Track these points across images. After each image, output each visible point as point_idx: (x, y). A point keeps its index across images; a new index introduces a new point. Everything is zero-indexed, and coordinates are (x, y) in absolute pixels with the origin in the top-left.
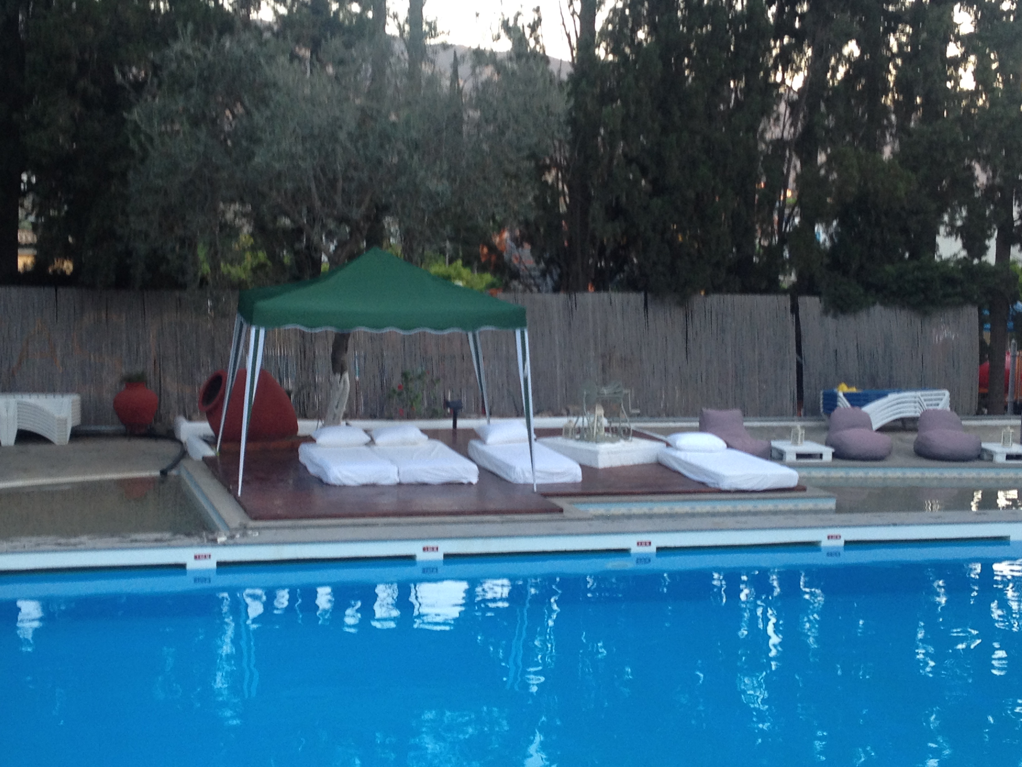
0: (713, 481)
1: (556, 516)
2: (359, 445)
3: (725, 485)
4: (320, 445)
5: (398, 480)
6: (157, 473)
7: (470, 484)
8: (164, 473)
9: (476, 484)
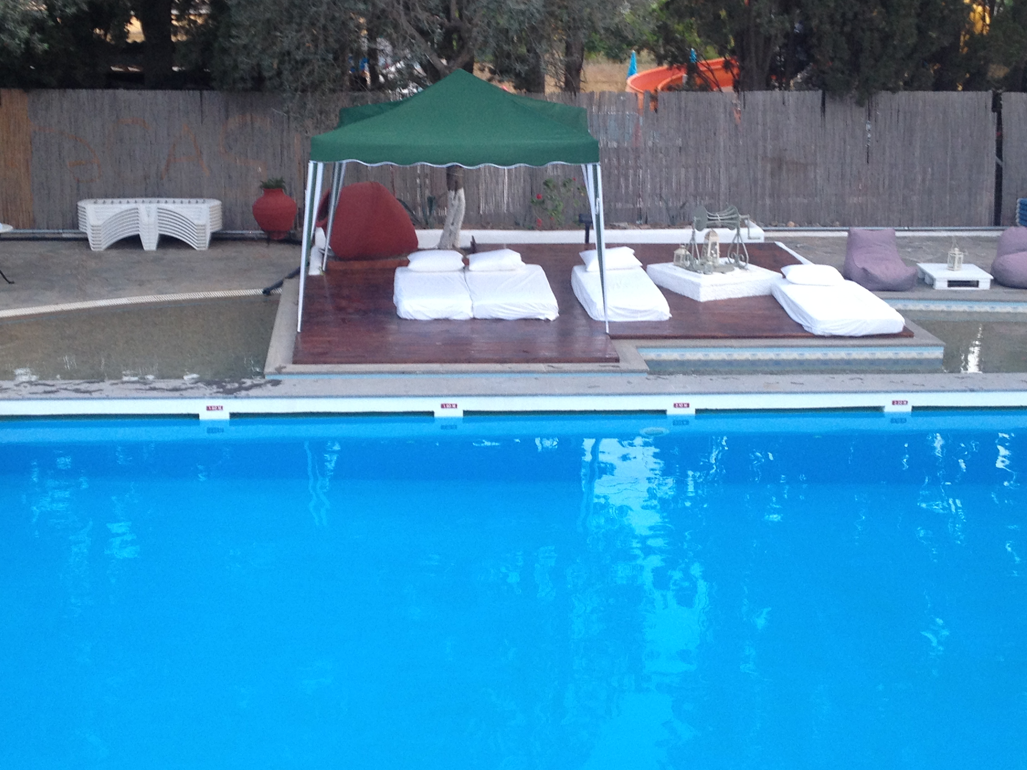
0: (809, 325)
1: (609, 366)
2: (455, 271)
3: (818, 331)
4: (411, 271)
5: (472, 316)
6: (260, 291)
7: (547, 320)
8: (267, 292)
9: (554, 321)
